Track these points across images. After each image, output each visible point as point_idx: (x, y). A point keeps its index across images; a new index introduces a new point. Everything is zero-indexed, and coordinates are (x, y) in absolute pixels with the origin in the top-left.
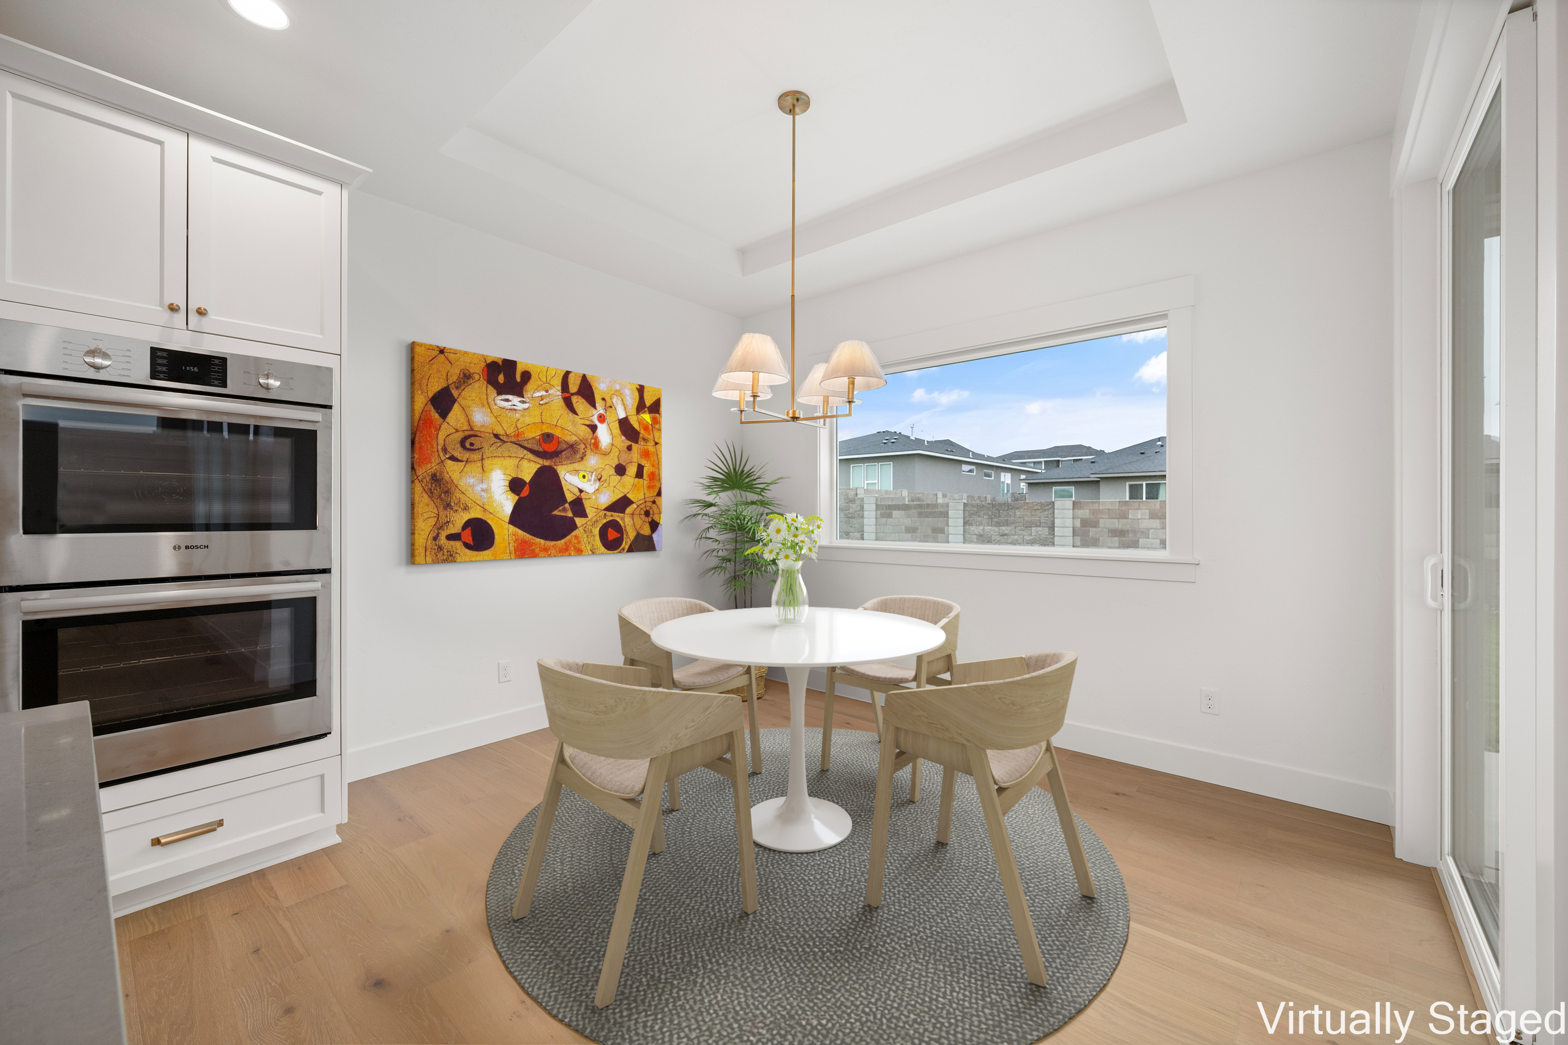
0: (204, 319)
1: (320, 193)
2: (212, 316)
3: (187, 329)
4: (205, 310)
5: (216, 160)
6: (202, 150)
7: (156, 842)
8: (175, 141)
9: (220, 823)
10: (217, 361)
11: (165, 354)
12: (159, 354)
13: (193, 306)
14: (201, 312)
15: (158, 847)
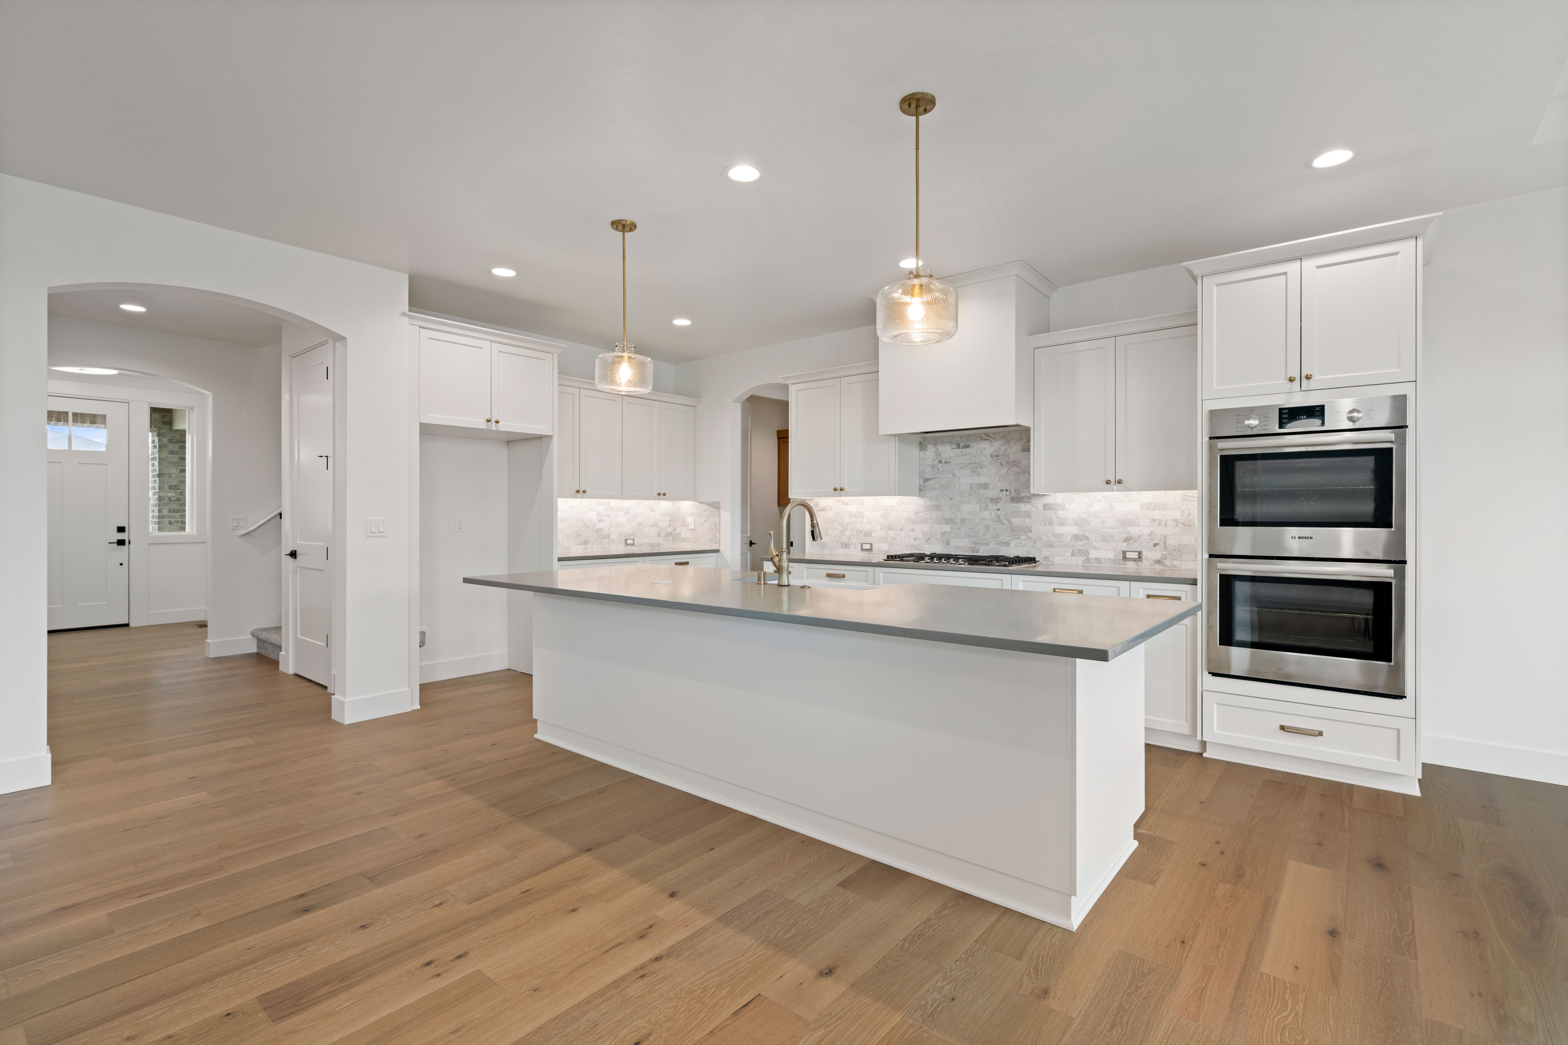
0: (1311, 381)
1: (1397, 253)
2: (1316, 377)
3: (1301, 390)
4: (1311, 375)
5: (1318, 267)
6: (1310, 264)
7: (1282, 728)
8: (1292, 268)
9: (1320, 734)
10: (1318, 409)
11: (1287, 411)
12: (1284, 411)
13: (1304, 375)
14: (1308, 378)
15: (1283, 732)
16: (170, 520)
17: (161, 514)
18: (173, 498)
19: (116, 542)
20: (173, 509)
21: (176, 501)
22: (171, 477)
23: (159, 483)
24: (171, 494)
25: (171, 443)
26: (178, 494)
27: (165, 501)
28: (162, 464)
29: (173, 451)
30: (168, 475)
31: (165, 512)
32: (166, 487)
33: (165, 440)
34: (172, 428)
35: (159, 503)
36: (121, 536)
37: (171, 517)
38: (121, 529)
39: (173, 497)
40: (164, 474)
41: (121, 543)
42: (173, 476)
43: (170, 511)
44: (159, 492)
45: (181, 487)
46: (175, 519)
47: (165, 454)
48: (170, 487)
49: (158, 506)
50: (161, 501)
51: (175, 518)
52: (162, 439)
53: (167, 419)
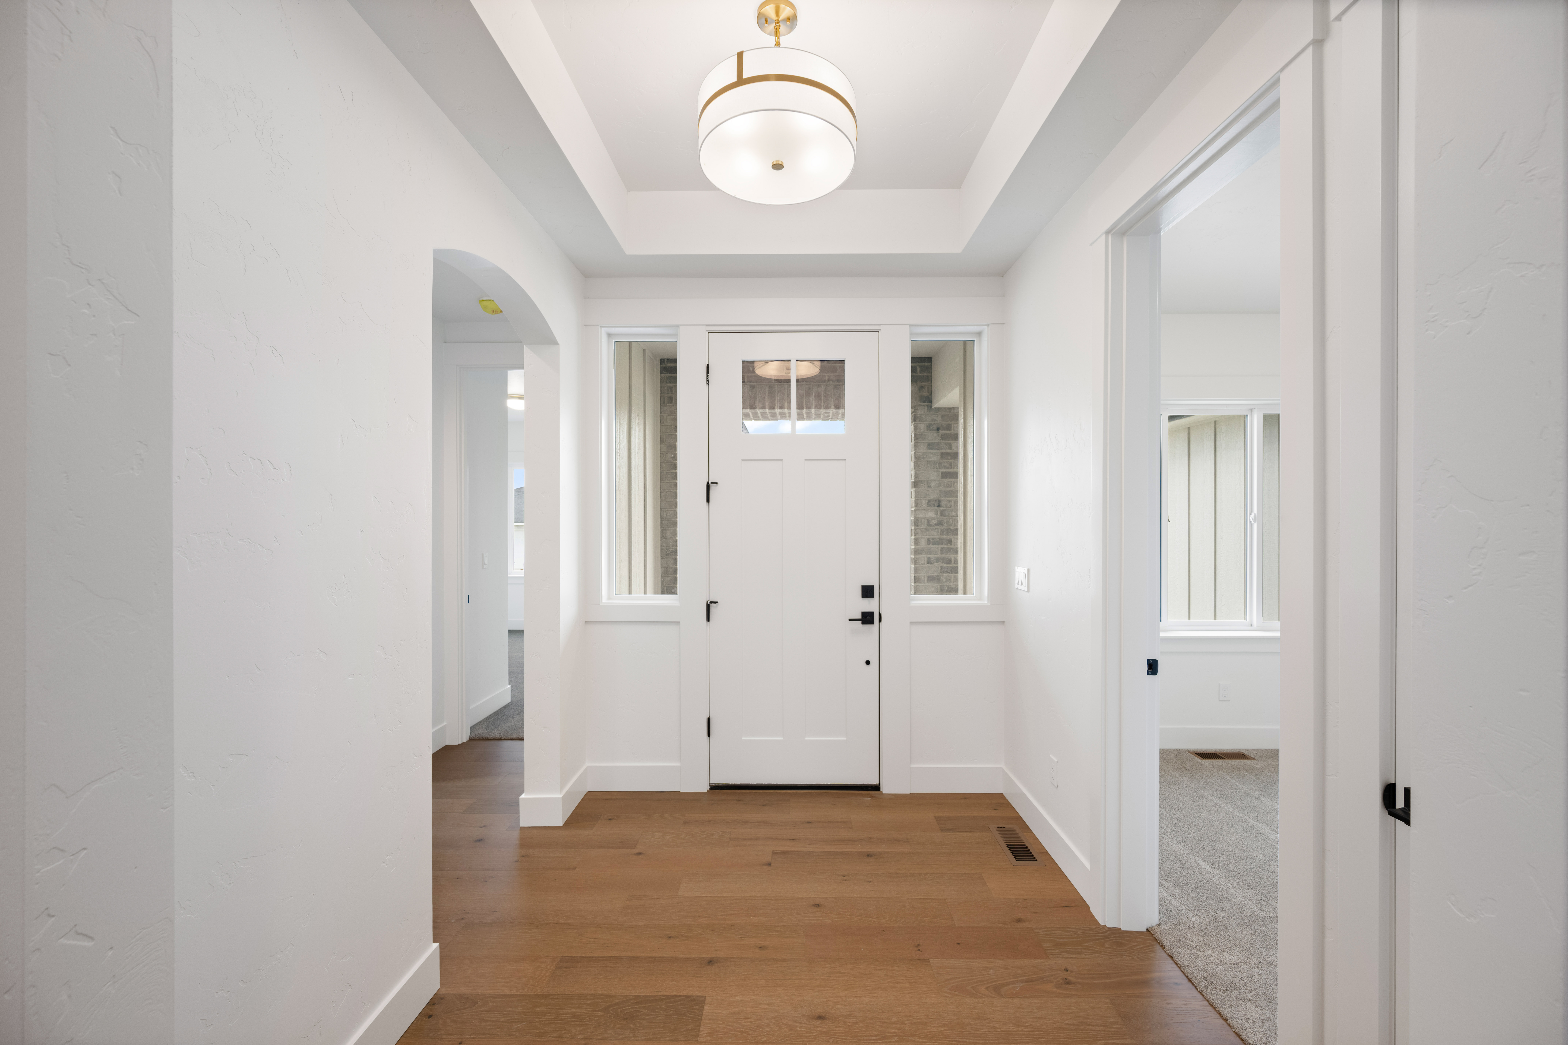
16: (929, 556)
17: (917, 547)
18: (933, 521)
19: (860, 617)
20: (933, 539)
21: (936, 525)
22: (930, 487)
23: (915, 497)
24: (931, 514)
25: (930, 430)
26: (939, 513)
27: (923, 527)
28: (919, 466)
29: (933, 444)
30: (926, 483)
31: (923, 543)
32: (924, 502)
33: (922, 426)
34: (931, 407)
35: (915, 529)
36: (869, 605)
37: (930, 552)
38: (867, 592)
39: (933, 519)
40: (922, 482)
41: (867, 618)
42: (933, 484)
43: (929, 542)
44: (915, 511)
45: (943, 502)
46: (935, 556)
47: (923, 449)
48: (929, 504)
49: (913, 535)
50: (917, 526)
51: (936, 553)
52: (919, 425)
53: (925, 394)
